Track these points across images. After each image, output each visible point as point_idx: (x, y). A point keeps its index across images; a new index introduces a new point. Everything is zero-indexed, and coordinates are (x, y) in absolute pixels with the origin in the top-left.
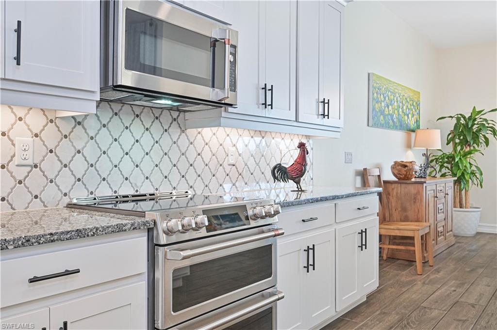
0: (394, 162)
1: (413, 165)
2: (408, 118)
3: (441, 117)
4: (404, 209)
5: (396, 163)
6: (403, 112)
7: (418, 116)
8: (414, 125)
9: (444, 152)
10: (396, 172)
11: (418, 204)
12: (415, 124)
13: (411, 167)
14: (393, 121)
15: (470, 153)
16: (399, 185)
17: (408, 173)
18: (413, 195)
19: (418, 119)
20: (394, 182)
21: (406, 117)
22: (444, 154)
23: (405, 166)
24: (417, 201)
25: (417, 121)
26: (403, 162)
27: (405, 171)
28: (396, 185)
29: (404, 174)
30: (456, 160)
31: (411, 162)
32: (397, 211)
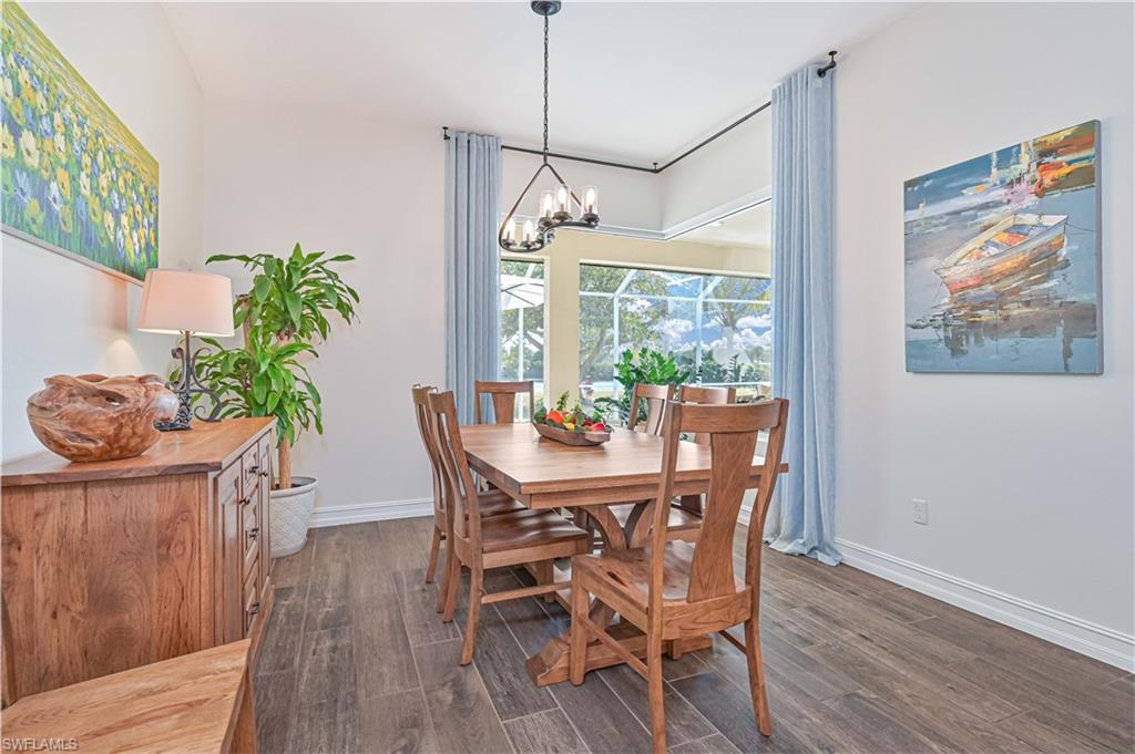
0: (50, 381)
1: (152, 393)
2: (118, 223)
3: (218, 254)
4: (105, 600)
5: (56, 384)
6: (95, 190)
7: (152, 235)
8: (139, 256)
9: (225, 349)
10: (58, 429)
11: (181, 564)
12: (144, 256)
13: (141, 404)
14: (46, 205)
15: (290, 351)
16: (79, 492)
17: (127, 430)
18: (154, 530)
19: (153, 244)
20: (49, 483)
21: (110, 219)
22: (223, 352)
23: (111, 397)
24: (176, 550)
25: (149, 248)
26: (99, 379)
27: (112, 420)
28: (60, 495)
29: (102, 437)
30: (264, 368)
31: (141, 380)
32: (64, 619)
